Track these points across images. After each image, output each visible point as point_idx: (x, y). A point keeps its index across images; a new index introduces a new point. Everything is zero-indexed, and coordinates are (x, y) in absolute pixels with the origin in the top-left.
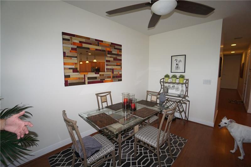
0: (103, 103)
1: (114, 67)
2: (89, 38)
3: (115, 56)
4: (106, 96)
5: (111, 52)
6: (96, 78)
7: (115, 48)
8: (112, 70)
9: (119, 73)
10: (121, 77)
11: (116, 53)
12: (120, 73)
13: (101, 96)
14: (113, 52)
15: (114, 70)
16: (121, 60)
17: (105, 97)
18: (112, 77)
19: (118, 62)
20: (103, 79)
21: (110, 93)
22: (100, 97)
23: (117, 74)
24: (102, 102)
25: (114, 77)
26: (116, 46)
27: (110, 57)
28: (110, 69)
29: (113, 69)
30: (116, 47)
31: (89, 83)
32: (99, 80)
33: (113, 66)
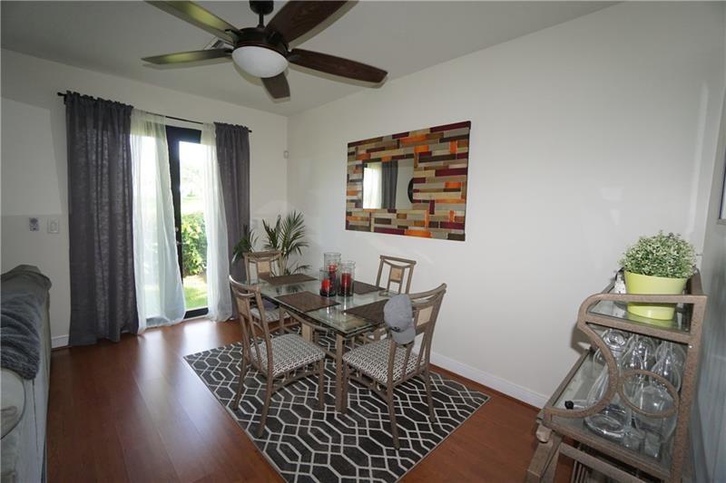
0: (392, 283)
1: (435, 196)
2: (380, 139)
3: (441, 164)
4: (403, 268)
5: (430, 153)
6: (388, 221)
7: (443, 140)
8: (429, 205)
9: (452, 213)
10: (464, 229)
11: (447, 152)
12: (459, 214)
13: (393, 266)
14: (437, 153)
15: (436, 204)
16: (464, 171)
17: (401, 271)
18: (427, 224)
19: (454, 180)
20: (404, 225)
21: (413, 263)
22: (389, 266)
23: (446, 217)
24: (390, 280)
25: (432, 224)
26: (445, 132)
27: (426, 169)
28: (424, 201)
29: (432, 203)
30: (447, 134)
31: (377, 230)
32: (396, 227)
33: (433, 194)
